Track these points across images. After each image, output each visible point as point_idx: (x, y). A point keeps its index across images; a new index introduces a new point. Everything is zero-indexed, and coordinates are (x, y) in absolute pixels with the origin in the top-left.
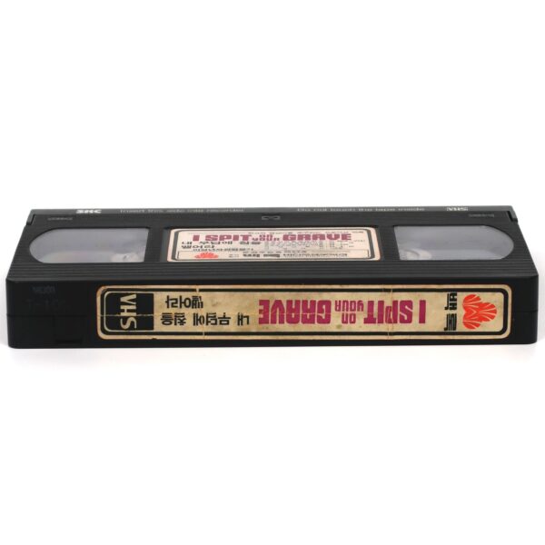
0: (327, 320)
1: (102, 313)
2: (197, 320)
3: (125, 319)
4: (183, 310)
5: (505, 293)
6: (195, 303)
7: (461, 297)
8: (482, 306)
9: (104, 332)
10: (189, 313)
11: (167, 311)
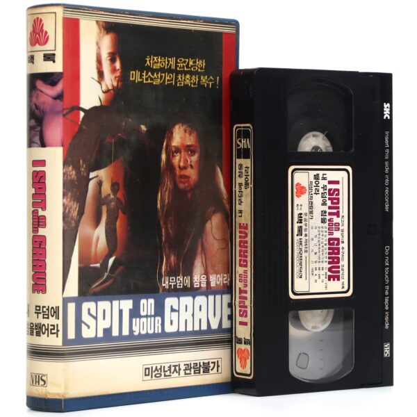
0: (241, 265)
1: (244, 127)
2: (240, 185)
3: (240, 141)
4: (244, 177)
5: (249, 375)
6: (247, 184)
7: (248, 347)
8: (245, 360)
9: (237, 128)
10: (242, 180)
11: (244, 166)
